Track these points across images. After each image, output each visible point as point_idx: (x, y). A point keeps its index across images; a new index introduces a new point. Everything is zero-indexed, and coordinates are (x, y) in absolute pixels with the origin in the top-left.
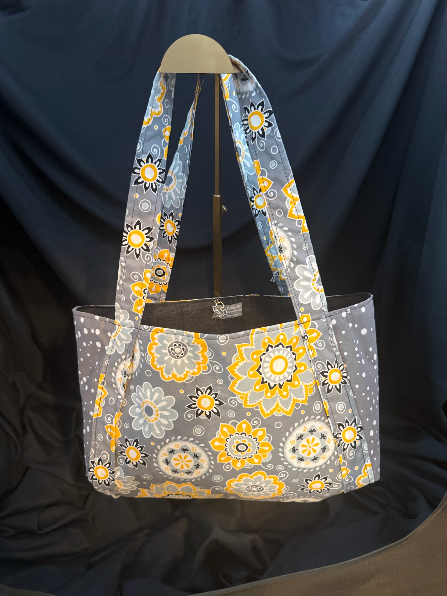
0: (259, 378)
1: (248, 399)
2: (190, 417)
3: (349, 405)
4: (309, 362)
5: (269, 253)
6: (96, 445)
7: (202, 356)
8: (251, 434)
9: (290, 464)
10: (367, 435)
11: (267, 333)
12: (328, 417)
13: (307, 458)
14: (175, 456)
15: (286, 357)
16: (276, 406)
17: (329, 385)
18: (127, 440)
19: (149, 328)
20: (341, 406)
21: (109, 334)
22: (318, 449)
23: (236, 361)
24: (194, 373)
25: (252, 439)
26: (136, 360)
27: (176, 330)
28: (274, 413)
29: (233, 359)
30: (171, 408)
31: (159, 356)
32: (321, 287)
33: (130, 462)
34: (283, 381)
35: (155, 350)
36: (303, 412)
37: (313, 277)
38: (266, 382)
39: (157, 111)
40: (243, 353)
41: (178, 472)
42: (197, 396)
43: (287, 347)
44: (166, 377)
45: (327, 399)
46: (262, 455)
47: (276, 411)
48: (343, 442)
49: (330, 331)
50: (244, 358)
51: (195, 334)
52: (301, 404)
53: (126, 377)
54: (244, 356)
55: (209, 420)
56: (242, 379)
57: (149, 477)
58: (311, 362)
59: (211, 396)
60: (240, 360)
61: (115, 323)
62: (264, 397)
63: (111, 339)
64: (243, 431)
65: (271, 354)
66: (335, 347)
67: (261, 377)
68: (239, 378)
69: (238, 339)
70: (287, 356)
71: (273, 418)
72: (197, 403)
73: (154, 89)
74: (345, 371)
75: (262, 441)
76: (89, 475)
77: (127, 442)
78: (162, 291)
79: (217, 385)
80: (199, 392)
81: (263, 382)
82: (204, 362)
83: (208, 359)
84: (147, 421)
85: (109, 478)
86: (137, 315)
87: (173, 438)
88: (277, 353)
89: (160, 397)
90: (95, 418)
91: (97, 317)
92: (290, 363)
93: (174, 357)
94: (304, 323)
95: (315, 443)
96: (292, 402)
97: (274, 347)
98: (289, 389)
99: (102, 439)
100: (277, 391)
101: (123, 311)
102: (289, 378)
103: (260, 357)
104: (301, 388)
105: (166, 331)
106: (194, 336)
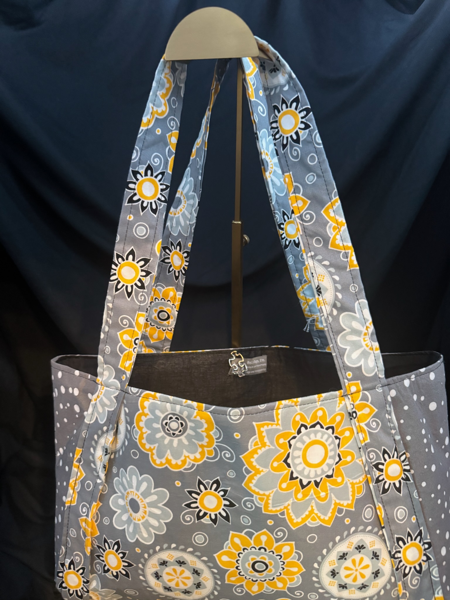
0: (286, 472)
1: (270, 502)
2: (189, 519)
3: (413, 511)
4: (358, 450)
5: (302, 295)
6: (67, 542)
7: (206, 437)
8: (273, 550)
9: (327, 592)
10: (437, 553)
11: (298, 406)
12: (384, 527)
13: (352, 586)
14: (168, 570)
15: (325, 442)
16: (309, 512)
17: (386, 482)
18: (105, 541)
19: (137, 392)
20: (401, 512)
21: (90, 395)
22: (368, 573)
23: (253, 448)
24: (195, 459)
25: (273, 556)
26: (120, 433)
27: (172, 397)
28: (307, 522)
29: (250, 444)
30: (163, 505)
31: (149, 432)
32: (376, 345)
33: (108, 570)
34: (321, 477)
35: (144, 422)
36: (348, 521)
37: (364, 330)
38: (297, 478)
39: (160, 110)
40: (265, 436)
41: (172, 590)
42: (199, 491)
43: (327, 429)
44: (158, 462)
45: (382, 502)
46: (289, 579)
47: (309, 520)
48: (404, 565)
49: (387, 406)
50: (266, 443)
51: (198, 405)
52: (346, 510)
53: (108, 456)
54: (266, 440)
55: (215, 526)
56: (262, 474)
57: (134, 593)
58: (361, 450)
59: (218, 492)
60: (260, 446)
61: (97, 382)
62: (293, 500)
63: (92, 403)
64: (262, 545)
65: (305, 438)
66: (395, 429)
67: (290, 470)
68: (258, 472)
69: (257, 415)
70: (327, 441)
71: (306, 529)
72: (198, 501)
73: (157, 82)
74: (407, 463)
75: (288, 560)
76: (58, 580)
77: (106, 544)
78: (166, 339)
79: (225, 478)
80: (202, 487)
81: (292, 478)
82: (209, 445)
83: (215, 441)
84: (132, 518)
85: (82, 588)
86: (124, 373)
87: (165, 546)
88: (312, 436)
89: (148, 488)
90: (68, 506)
91: (77, 372)
92: (331, 450)
93: (169, 435)
94: (352, 394)
95: (363, 564)
96: (333, 506)
97: (308, 427)
98: (328, 488)
99: (75, 535)
100: (312, 491)
101: (107, 367)
102: (330, 473)
103: (289, 442)
104: (346, 487)
105: (160, 397)
106: (197, 407)
